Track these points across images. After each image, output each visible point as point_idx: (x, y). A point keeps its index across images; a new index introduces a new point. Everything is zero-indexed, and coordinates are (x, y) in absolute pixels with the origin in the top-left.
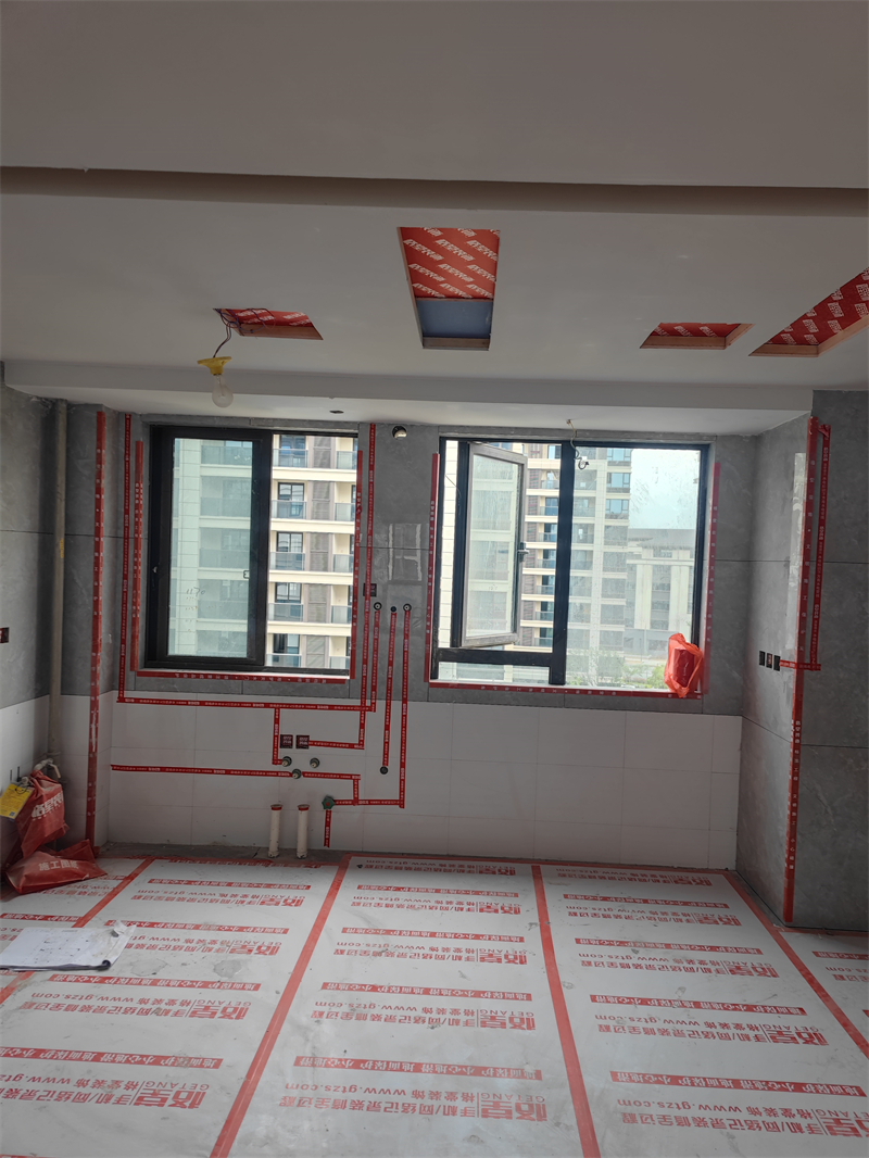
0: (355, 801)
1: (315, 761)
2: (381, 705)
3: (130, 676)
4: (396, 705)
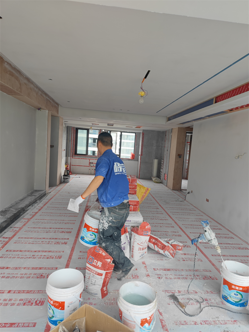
1: (94, 165)
3: (74, 155)
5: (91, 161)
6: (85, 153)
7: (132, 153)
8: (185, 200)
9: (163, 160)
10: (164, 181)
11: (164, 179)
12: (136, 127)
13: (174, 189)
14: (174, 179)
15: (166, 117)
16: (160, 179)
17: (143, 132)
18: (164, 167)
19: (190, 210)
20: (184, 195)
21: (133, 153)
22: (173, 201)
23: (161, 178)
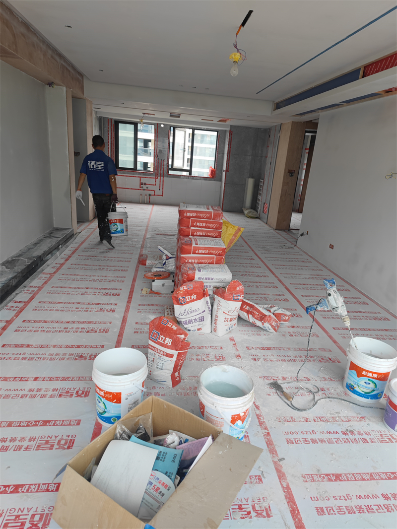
0: (154, 195)
1: (147, 188)
2: (159, 177)
4: (162, 178)
5: (143, 180)
6: (132, 167)
7: (211, 167)
8: (295, 246)
9: (263, 180)
10: (263, 215)
11: (263, 212)
12: (220, 121)
13: (278, 228)
14: (279, 212)
15: (273, 102)
16: (257, 211)
17: (232, 130)
18: (265, 191)
19: (303, 261)
20: (295, 238)
21: (213, 168)
22: (277, 248)
23: (259, 210)
